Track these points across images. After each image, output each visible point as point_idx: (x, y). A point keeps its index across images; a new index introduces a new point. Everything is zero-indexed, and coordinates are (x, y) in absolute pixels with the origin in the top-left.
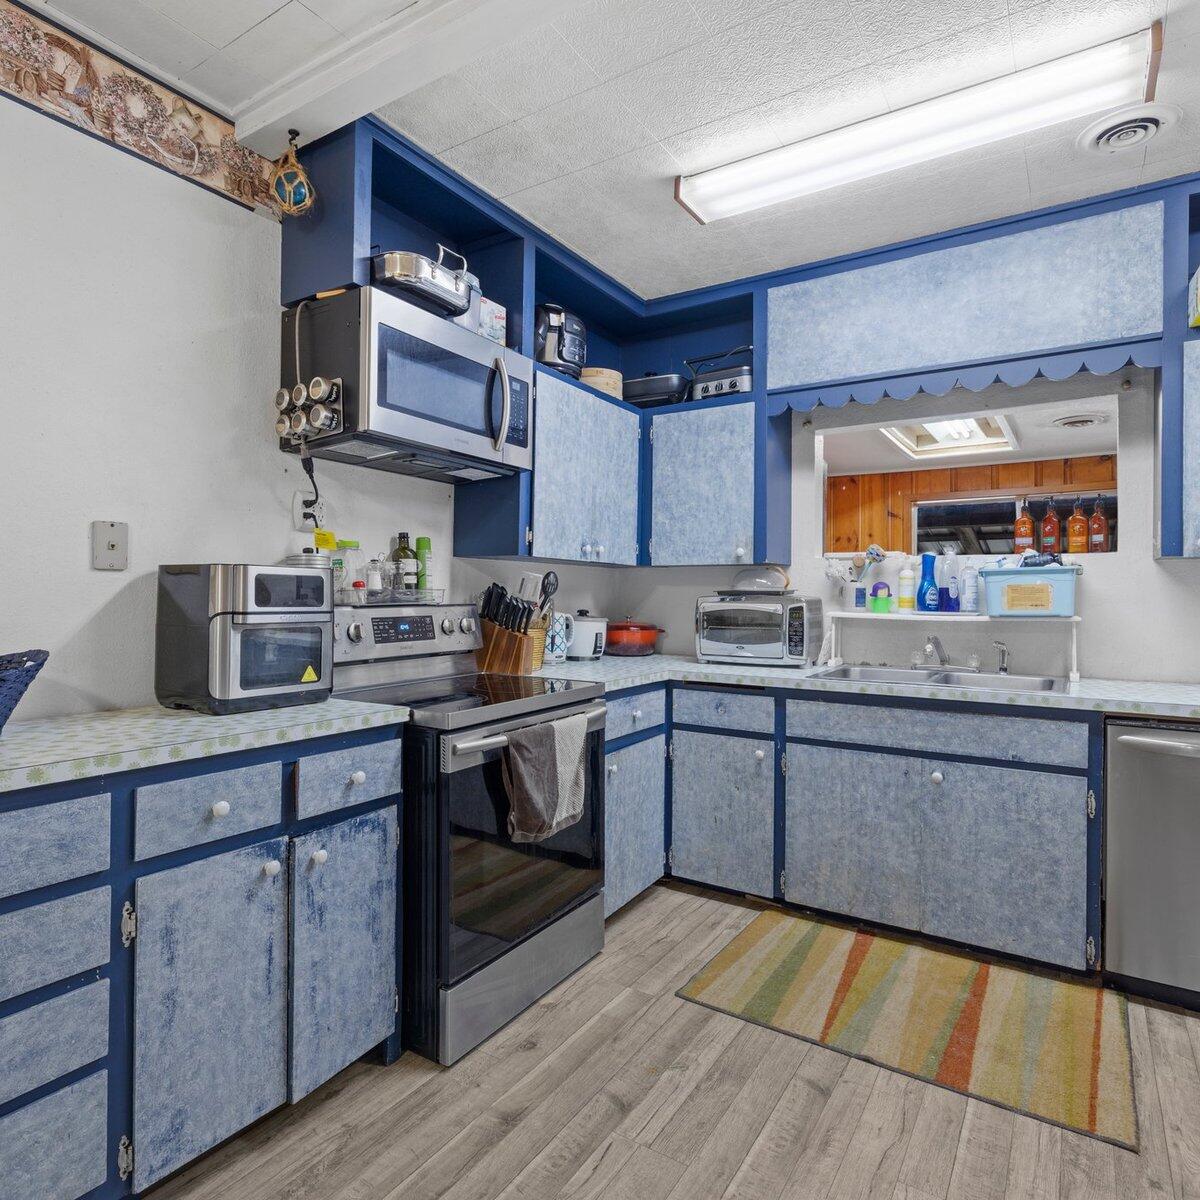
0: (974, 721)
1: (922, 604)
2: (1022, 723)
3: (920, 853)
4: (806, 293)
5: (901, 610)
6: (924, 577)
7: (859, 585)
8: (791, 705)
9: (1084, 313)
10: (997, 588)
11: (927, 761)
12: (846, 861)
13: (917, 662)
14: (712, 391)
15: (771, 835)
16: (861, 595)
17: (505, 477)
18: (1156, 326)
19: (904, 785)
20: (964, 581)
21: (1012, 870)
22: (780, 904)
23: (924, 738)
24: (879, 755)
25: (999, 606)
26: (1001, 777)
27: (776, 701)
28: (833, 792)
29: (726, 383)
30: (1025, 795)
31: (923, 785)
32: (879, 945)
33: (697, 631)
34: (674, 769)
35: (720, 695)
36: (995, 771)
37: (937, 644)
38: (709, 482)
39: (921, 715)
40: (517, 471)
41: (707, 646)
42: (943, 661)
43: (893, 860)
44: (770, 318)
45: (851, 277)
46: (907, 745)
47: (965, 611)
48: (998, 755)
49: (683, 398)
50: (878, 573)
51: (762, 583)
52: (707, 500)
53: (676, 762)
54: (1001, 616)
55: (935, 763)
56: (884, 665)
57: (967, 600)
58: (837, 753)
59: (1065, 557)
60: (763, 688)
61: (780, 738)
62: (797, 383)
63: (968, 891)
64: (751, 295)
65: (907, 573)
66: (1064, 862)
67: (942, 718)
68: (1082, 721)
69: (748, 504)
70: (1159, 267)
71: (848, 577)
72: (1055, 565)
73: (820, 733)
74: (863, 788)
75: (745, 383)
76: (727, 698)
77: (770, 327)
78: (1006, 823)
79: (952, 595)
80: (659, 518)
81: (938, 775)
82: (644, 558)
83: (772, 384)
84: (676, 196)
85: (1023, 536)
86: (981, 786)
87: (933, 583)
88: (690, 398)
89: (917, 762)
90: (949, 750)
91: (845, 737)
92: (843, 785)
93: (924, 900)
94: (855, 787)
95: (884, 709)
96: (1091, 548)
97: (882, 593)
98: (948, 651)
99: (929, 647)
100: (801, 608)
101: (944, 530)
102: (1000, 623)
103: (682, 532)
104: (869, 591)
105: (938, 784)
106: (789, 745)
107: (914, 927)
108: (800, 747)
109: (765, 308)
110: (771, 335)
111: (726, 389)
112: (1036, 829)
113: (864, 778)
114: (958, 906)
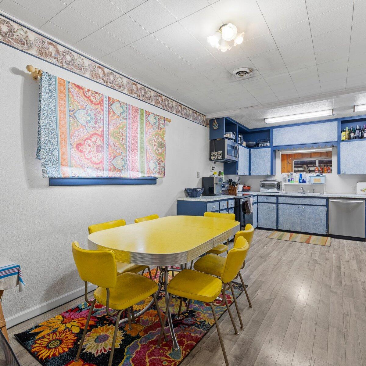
0: (309, 199)
1: (300, 182)
2: (316, 199)
3: (301, 220)
4: (280, 130)
5: (296, 183)
6: (300, 177)
7: (288, 179)
8: (279, 198)
9: (326, 137)
10: (312, 179)
11: (302, 206)
12: (289, 222)
13: (299, 191)
14: (263, 145)
15: (276, 219)
16: (289, 180)
17: (234, 162)
18: (336, 140)
19: (298, 209)
20: (307, 178)
21: (315, 221)
22: (277, 230)
23: (301, 202)
24: (294, 205)
25: (313, 182)
27: (277, 197)
28: (286, 211)
29: (265, 144)
30: (317, 210)
31: (301, 209)
32: (294, 234)
33: (260, 187)
34: (258, 209)
35: (267, 197)
36: (312, 206)
37: (303, 188)
38: (262, 161)
39: (301, 199)
40: (236, 161)
41: (262, 189)
42: (303, 191)
43: (297, 221)
44: (273, 134)
45: (288, 128)
46: (299, 203)
47: (307, 183)
48: (313, 204)
49: (257, 146)
50: (292, 177)
51: (271, 178)
52: (262, 164)
53: (259, 208)
56: (293, 192)
57: (307, 181)
58: (287, 205)
59: (323, 174)
60: (274, 195)
61: (277, 203)
62: (278, 145)
63: (308, 225)
64: (270, 129)
65: (297, 177)
66: (323, 219)
67: (304, 199)
68: (325, 198)
69: (270, 165)
70: (337, 131)
71: (287, 177)
72: (322, 176)
73: (284, 202)
74: (292, 210)
75: (268, 144)
76: (268, 197)
77: (273, 135)
78: (314, 214)
79: (305, 180)
80: (252, 167)
81: (303, 208)
82: (250, 174)
83: (274, 145)
84: (264, 122)
85: (317, 171)
86: (310, 209)
87: (301, 178)
88: (258, 146)
89: (300, 206)
90: (305, 204)
91: (289, 203)
92: (288, 210)
93: (301, 227)
94: (290, 210)
95: (295, 198)
96: (328, 172)
97: (293, 180)
98: (304, 189)
99: (301, 189)
100: (279, 183)
101: (300, 166)
102: (313, 185)
103: (257, 170)
104: (290, 180)
105: (304, 209)
106: (279, 204)
107: (300, 231)
108: (281, 205)
109: (272, 132)
110: (273, 137)
111: (265, 145)
112: (318, 215)
113: (292, 209)
114: (307, 227)
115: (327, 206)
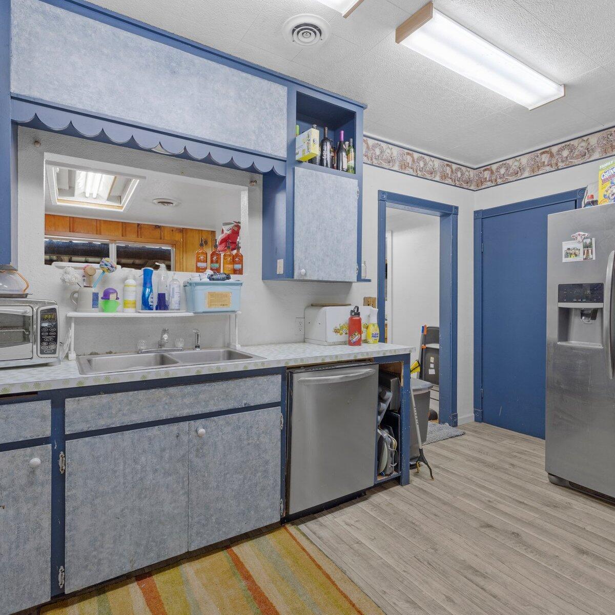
3: (188, 493)
5: (127, 310)
6: (144, 285)
8: (70, 404)
10: (201, 292)
11: (192, 422)
12: (129, 526)
13: (142, 348)
16: (95, 297)
19: (176, 445)
20: (173, 289)
21: (245, 478)
23: (191, 405)
24: (156, 427)
26: (239, 420)
27: (52, 403)
28: (115, 472)
30: (251, 427)
31: (190, 441)
36: (235, 416)
39: (189, 389)
46: (178, 414)
47: (173, 310)
48: (236, 406)
50: (104, 281)
54: (203, 312)
55: (199, 422)
56: (110, 353)
58: (120, 436)
60: (36, 393)
61: (58, 439)
65: (131, 282)
66: (271, 461)
67: (203, 388)
68: (277, 374)
71: (82, 283)
72: (229, 280)
73: (102, 424)
74: (143, 459)
78: (241, 449)
79: (167, 298)
81: (200, 430)
83: (17, 87)
85: (201, 262)
86: (228, 429)
87: (151, 290)
89: (184, 425)
90: (207, 410)
91: (127, 421)
92: (125, 463)
93: (190, 526)
94: (135, 461)
95: (160, 390)
96: (234, 272)
97: (111, 297)
99: (166, 336)
100: (54, 310)
104: (101, 295)
105: (201, 436)
106: (67, 443)
107: (184, 551)
108: (81, 441)
112: (257, 447)
113: (144, 451)
114: (214, 519)
115: (286, 404)
